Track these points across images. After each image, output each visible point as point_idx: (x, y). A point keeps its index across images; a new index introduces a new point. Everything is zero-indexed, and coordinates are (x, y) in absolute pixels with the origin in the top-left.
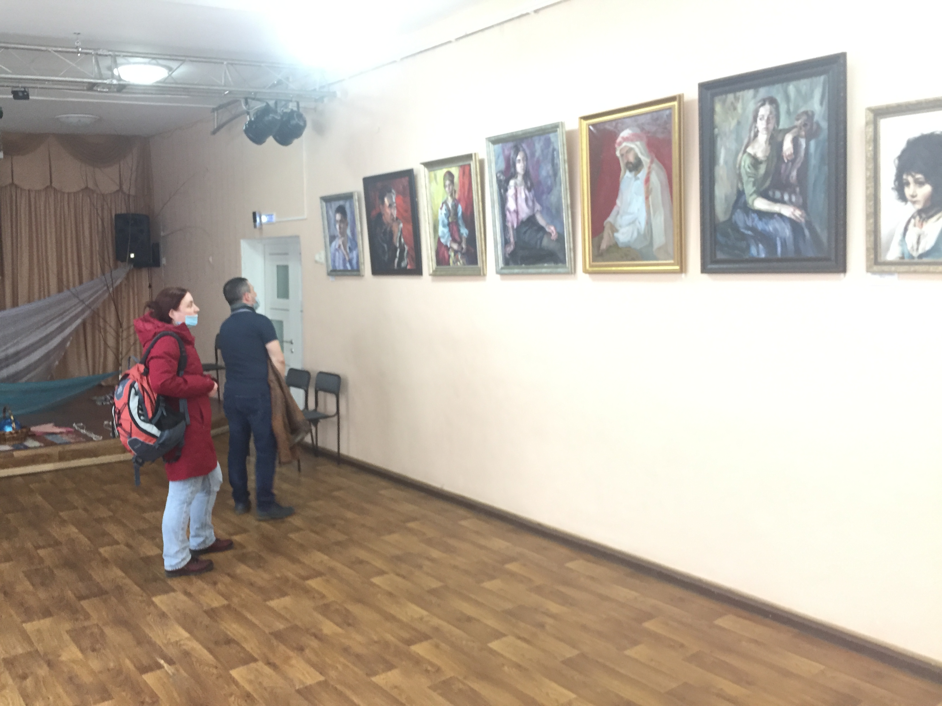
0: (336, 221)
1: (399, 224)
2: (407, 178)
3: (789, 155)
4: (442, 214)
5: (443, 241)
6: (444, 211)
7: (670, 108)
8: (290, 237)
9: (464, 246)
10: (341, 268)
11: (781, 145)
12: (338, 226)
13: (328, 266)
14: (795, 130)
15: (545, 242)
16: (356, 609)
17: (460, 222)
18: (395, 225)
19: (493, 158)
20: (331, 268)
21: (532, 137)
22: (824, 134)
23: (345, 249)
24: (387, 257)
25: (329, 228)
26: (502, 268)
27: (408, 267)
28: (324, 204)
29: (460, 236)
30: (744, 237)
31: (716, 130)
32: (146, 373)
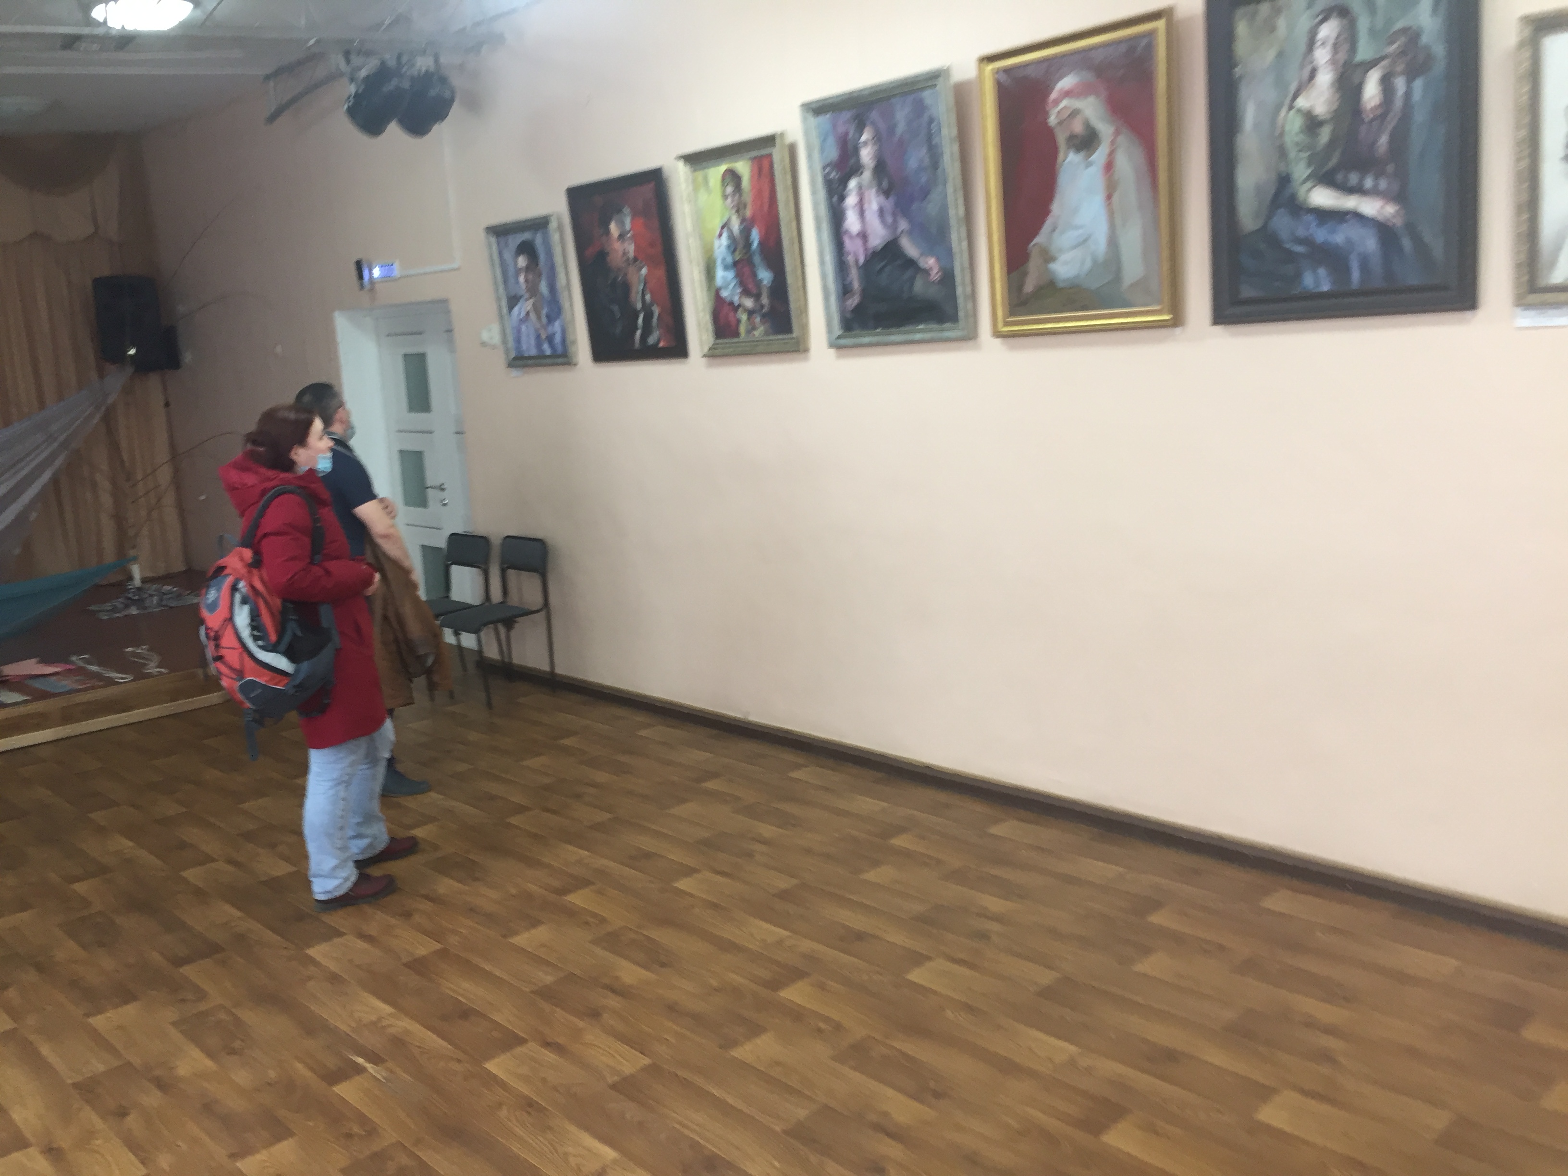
0: (518, 272)
1: (641, 268)
2: (652, 185)
3: (1376, 108)
4: (721, 246)
5: (725, 294)
6: (724, 240)
7: (1151, 34)
8: (433, 302)
9: (765, 300)
10: (533, 352)
11: (1358, 89)
12: (522, 279)
13: (507, 351)
14: (1384, 63)
15: (918, 286)
16: (665, 937)
17: (757, 259)
18: (631, 270)
19: (816, 143)
20: (513, 355)
21: (889, 98)
22: (1440, 66)
23: (539, 318)
24: (618, 331)
25: (506, 281)
26: (839, 337)
27: (661, 345)
28: (493, 240)
29: (758, 283)
30: (1290, 257)
31: (1238, 70)
32: (257, 563)
